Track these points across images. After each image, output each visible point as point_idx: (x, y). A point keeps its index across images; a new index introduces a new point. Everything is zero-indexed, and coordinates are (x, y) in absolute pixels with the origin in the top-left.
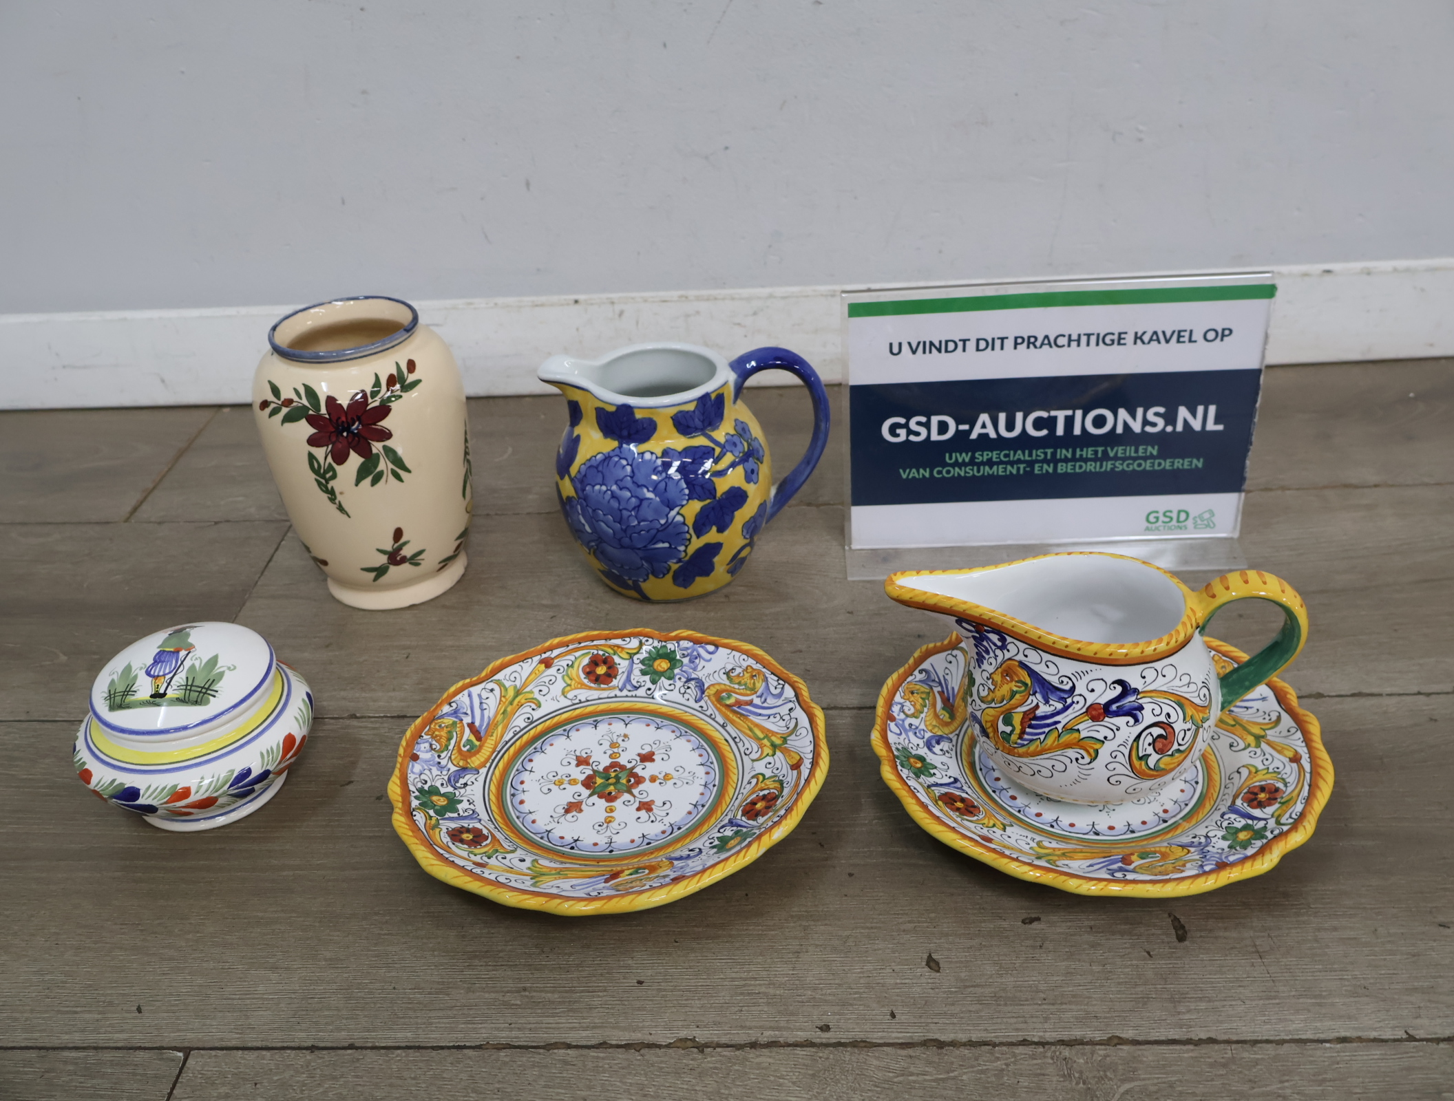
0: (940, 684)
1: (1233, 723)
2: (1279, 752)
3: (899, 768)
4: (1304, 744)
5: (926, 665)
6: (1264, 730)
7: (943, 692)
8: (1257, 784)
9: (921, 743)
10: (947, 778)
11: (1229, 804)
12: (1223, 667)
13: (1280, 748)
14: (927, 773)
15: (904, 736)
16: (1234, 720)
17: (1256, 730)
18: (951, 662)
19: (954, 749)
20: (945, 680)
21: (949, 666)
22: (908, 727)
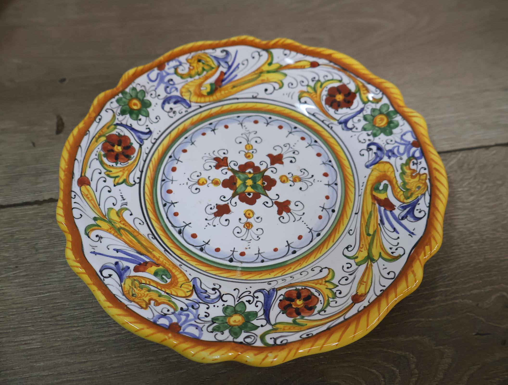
0: (230, 67)
1: (371, 232)
2: (361, 282)
3: (114, 100)
4: (378, 293)
5: (232, 50)
6: (380, 255)
7: (225, 74)
8: (313, 291)
9: (163, 95)
10: (145, 127)
11: (276, 287)
12: (419, 187)
13: (365, 280)
14: (134, 116)
15: (155, 84)
16: (375, 232)
17: (375, 252)
18: (253, 58)
19: (184, 113)
20: (238, 66)
21: (250, 59)
22: (166, 79)
